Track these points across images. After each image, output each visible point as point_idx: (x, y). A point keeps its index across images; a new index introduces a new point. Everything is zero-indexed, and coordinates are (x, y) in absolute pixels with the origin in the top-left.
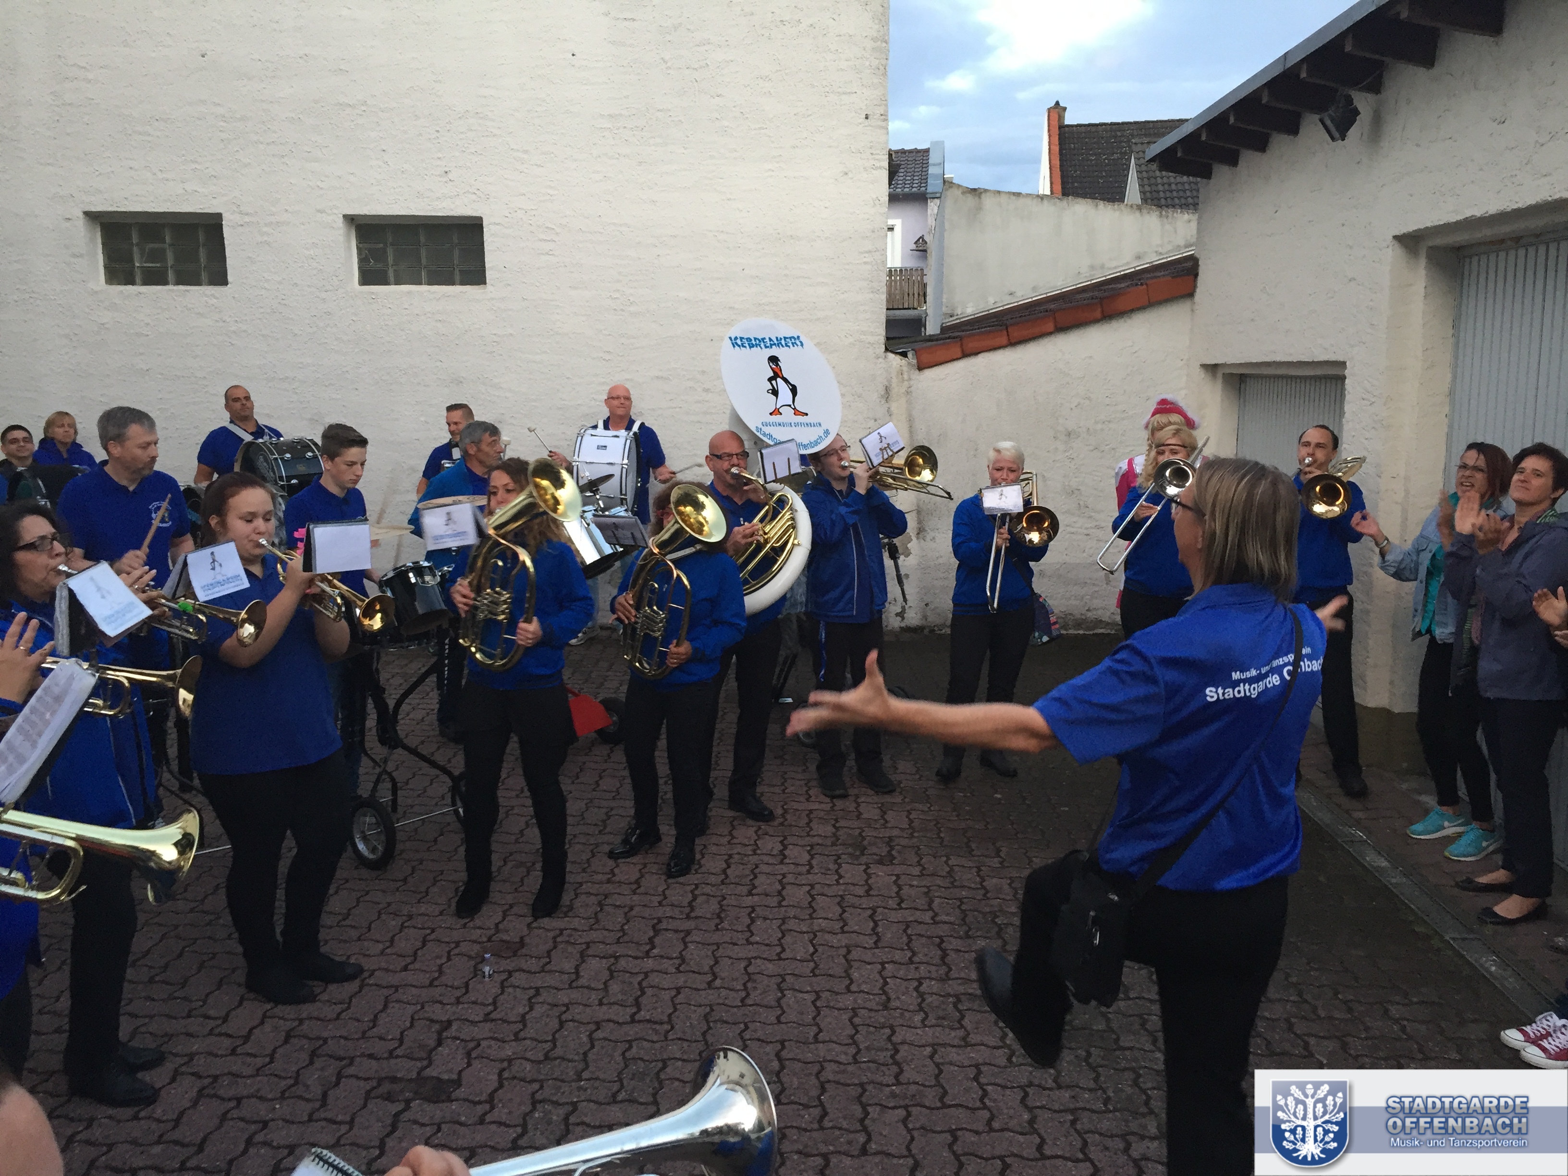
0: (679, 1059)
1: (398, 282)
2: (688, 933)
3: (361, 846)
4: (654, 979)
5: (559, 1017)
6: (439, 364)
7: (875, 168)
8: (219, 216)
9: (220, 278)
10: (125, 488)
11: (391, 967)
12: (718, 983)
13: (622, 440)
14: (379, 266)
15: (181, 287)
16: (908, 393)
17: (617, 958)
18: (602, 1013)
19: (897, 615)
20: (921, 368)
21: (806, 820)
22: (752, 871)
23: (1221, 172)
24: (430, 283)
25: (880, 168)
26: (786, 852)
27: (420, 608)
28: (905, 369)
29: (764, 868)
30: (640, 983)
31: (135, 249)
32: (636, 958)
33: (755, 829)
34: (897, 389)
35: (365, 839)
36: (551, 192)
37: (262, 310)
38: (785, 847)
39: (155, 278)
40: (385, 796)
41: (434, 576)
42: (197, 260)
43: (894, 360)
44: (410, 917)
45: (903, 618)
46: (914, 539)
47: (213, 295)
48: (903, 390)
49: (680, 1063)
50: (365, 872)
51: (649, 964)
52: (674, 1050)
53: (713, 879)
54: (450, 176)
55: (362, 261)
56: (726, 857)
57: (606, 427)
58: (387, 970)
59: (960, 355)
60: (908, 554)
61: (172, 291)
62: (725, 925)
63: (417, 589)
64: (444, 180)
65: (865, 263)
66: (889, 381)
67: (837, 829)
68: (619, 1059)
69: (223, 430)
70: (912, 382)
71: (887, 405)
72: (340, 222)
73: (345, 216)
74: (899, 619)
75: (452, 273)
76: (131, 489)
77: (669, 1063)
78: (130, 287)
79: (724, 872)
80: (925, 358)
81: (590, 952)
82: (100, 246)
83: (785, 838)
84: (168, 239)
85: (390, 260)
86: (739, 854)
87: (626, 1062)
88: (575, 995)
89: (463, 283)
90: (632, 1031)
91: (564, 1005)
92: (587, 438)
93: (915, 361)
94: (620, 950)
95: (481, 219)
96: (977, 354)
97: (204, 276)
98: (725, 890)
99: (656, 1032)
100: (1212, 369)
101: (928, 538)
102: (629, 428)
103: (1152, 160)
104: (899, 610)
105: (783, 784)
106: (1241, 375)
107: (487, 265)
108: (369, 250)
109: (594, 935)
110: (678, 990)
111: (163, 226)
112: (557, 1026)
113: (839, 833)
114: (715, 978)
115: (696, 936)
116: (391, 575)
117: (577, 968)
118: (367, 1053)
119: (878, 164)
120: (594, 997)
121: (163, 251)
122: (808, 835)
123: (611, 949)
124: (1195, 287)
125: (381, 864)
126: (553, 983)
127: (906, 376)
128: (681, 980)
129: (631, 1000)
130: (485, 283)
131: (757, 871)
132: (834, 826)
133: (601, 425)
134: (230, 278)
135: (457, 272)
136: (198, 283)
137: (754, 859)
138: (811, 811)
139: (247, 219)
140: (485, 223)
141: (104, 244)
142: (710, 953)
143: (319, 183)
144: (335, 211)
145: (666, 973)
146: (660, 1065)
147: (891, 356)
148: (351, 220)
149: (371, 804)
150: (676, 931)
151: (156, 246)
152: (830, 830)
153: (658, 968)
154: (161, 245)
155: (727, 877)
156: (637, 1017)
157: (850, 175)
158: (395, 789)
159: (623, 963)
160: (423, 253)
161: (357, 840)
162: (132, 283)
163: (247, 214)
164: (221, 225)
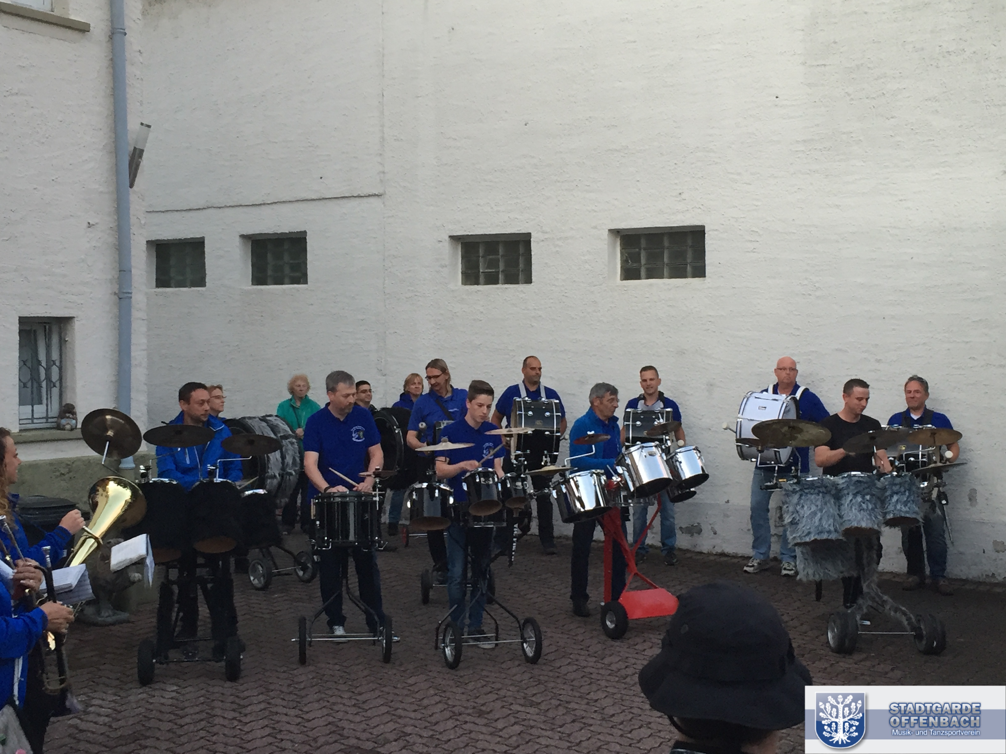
1: (650, 277)
8: (529, 235)
9: (528, 279)
10: (336, 420)
14: (636, 265)
15: (506, 286)
24: (671, 277)
31: (481, 260)
36: (757, 203)
37: (552, 301)
39: (492, 280)
42: (517, 266)
47: (522, 291)
54: (683, 196)
55: (624, 262)
57: (775, 390)
61: (501, 288)
64: (678, 199)
72: (605, 235)
73: (611, 231)
75: (686, 269)
76: (342, 418)
78: (476, 287)
82: (460, 259)
84: (501, 252)
85: (643, 262)
89: (693, 276)
92: (752, 399)
95: (703, 227)
97: (521, 277)
102: (794, 392)
107: (707, 262)
108: (629, 254)
111: (497, 243)
121: (498, 260)
130: (705, 276)
133: (771, 390)
134: (533, 279)
136: (518, 282)
139: (547, 236)
140: (706, 230)
141: (464, 257)
143: (593, 208)
144: (601, 227)
148: (616, 233)
151: (493, 257)
154: (496, 256)
160: (666, 254)
162: (477, 283)
163: (546, 233)
164: (530, 241)
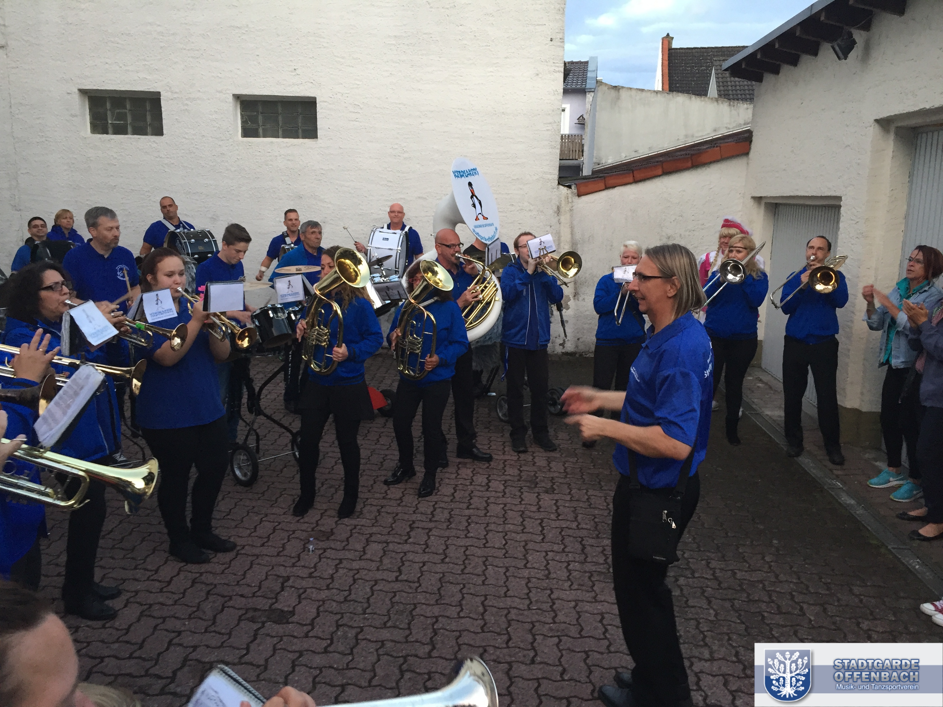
0: (424, 604)
1: (265, 136)
2: (430, 530)
3: (238, 473)
4: (410, 556)
5: (353, 576)
6: (288, 186)
7: (555, 71)
8: (159, 93)
9: (159, 131)
10: (102, 256)
11: (255, 544)
12: (447, 560)
13: (398, 236)
14: (254, 126)
15: (136, 136)
16: (571, 210)
17: (388, 543)
18: (379, 575)
19: (560, 345)
20: (579, 195)
21: (503, 466)
22: (469, 495)
23: (769, 78)
24: (284, 137)
25: (559, 71)
26: (490, 484)
27: (275, 333)
28: (570, 195)
29: (476, 493)
30: (401, 559)
31: (109, 113)
32: (399, 543)
33: (471, 470)
34: (565, 208)
35: (240, 468)
36: (358, 83)
37: (183, 151)
38: (490, 481)
39: (120, 130)
40: (252, 444)
41: (284, 313)
42: (145, 120)
43: (564, 190)
44: (266, 515)
45: (564, 347)
46: (572, 299)
47: (154, 141)
48: (568, 209)
49: (424, 606)
50: (239, 488)
51: (407, 547)
52: (421, 598)
53: (446, 499)
54: (297, 72)
55: (244, 122)
56: (454, 486)
57: (389, 227)
58: (252, 546)
59: (604, 188)
60: (568, 308)
61: (131, 138)
62: (453, 526)
63: (273, 321)
64: (294, 74)
65: (547, 130)
66: (560, 203)
67: (521, 471)
68: (388, 602)
69: (159, 223)
70: (574, 204)
71: (558, 217)
72: (231, 99)
73: (234, 95)
74: (561, 347)
75: (297, 131)
76: (106, 257)
77: (418, 605)
78: (105, 136)
79: (453, 494)
80: (583, 189)
81: (373, 539)
82: (88, 111)
83: (489, 476)
84: (128, 106)
85: (261, 123)
86: (461, 484)
87: (393, 604)
88: (363, 564)
89: (304, 137)
90: (397, 586)
91: (356, 569)
92: (377, 233)
93: (576, 191)
94: (390, 539)
95: (315, 98)
96: (614, 187)
97: (149, 129)
98: (453, 506)
99: (410, 587)
100: (758, 199)
101: (581, 299)
102: (403, 229)
103: (726, 70)
104: (562, 342)
105: (489, 444)
106: (776, 204)
107: (318, 127)
108: (248, 116)
109: (374, 530)
110: (424, 564)
111: (125, 98)
112: (352, 582)
113: (522, 474)
114: (446, 557)
115: (434, 532)
116: (258, 312)
117: (364, 548)
118: (240, 593)
119: (557, 69)
120: (374, 565)
121: (126, 114)
122: (504, 475)
123: (384, 538)
124: (750, 149)
125: (249, 483)
126: (350, 556)
127: (570, 200)
128: (426, 558)
129: (396, 568)
130: (317, 138)
131: (472, 495)
132: (519, 469)
133: (386, 226)
134: (165, 131)
135: (300, 131)
136: (146, 134)
137: (471, 488)
138: (505, 461)
139: (175, 96)
140: (318, 101)
141: (90, 109)
142: (443, 542)
143: (219, 75)
144: (228, 92)
145: (417, 553)
146: (412, 607)
147: (561, 187)
148: (237, 97)
149: (244, 447)
150: (423, 529)
151: (121, 111)
152: (517, 472)
153: (412, 550)
154: (124, 111)
155: (454, 498)
156: (399, 578)
157: (540, 76)
158: (258, 440)
159: (391, 546)
160: (280, 118)
161: (235, 469)
162: (107, 133)
163: (176, 93)
164: (160, 99)
